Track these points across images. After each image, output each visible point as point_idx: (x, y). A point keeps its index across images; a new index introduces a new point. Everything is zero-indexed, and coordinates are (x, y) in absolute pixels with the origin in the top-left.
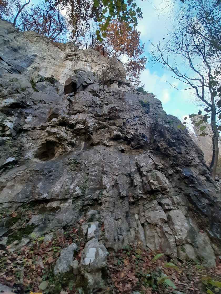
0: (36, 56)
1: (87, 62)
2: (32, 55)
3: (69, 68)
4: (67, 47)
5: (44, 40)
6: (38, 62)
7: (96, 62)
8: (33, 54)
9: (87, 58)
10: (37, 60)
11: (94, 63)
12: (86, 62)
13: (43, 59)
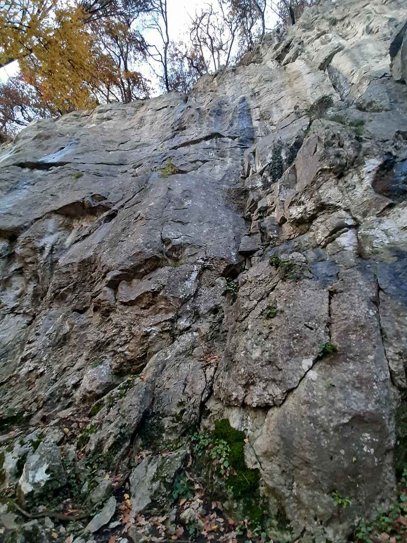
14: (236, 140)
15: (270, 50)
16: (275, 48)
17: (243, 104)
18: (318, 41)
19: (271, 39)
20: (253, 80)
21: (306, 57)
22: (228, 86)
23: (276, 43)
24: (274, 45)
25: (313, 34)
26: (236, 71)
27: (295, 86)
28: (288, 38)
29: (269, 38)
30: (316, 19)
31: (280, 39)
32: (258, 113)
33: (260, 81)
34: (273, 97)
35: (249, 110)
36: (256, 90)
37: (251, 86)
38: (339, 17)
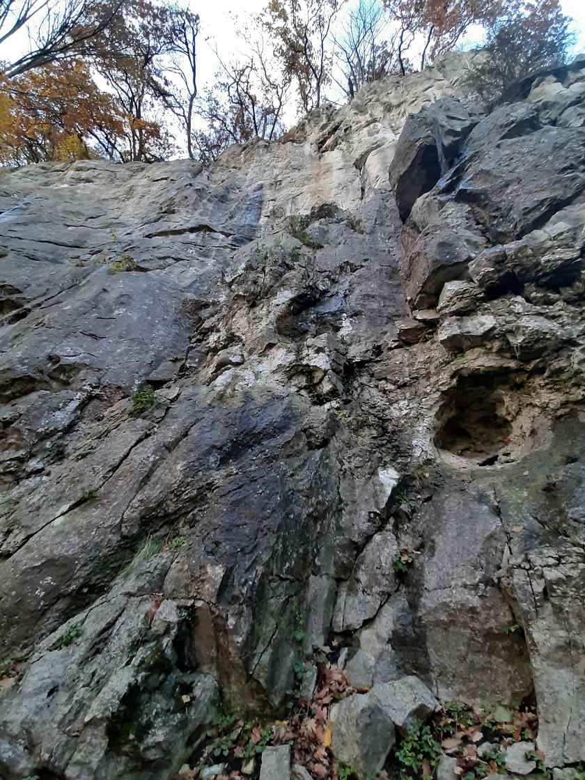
0: (261, 187)
1: (375, 121)
2: (255, 191)
3: (340, 165)
4: (307, 128)
5: (259, 147)
6: (271, 198)
7: (399, 106)
8: (254, 186)
9: (368, 115)
10: (268, 194)
11: (394, 112)
12: (372, 126)
13: (276, 184)
14: (230, 238)
15: (317, 129)
16: (323, 128)
17: (258, 193)
18: (366, 129)
19: (319, 117)
20: (280, 165)
21: (345, 148)
22: (252, 165)
23: (325, 121)
24: (321, 124)
25: (363, 119)
26: (269, 150)
27: (322, 182)
28: (338, 119)
29: (317, 115)
30: (370, 100)
31: (329, 119)
32: (271, 208)
33: (286, 168)
34: (293, 190)
35: (261, 202)
36: (279, 178)
37: (276, 172)
38: (395, 102)
